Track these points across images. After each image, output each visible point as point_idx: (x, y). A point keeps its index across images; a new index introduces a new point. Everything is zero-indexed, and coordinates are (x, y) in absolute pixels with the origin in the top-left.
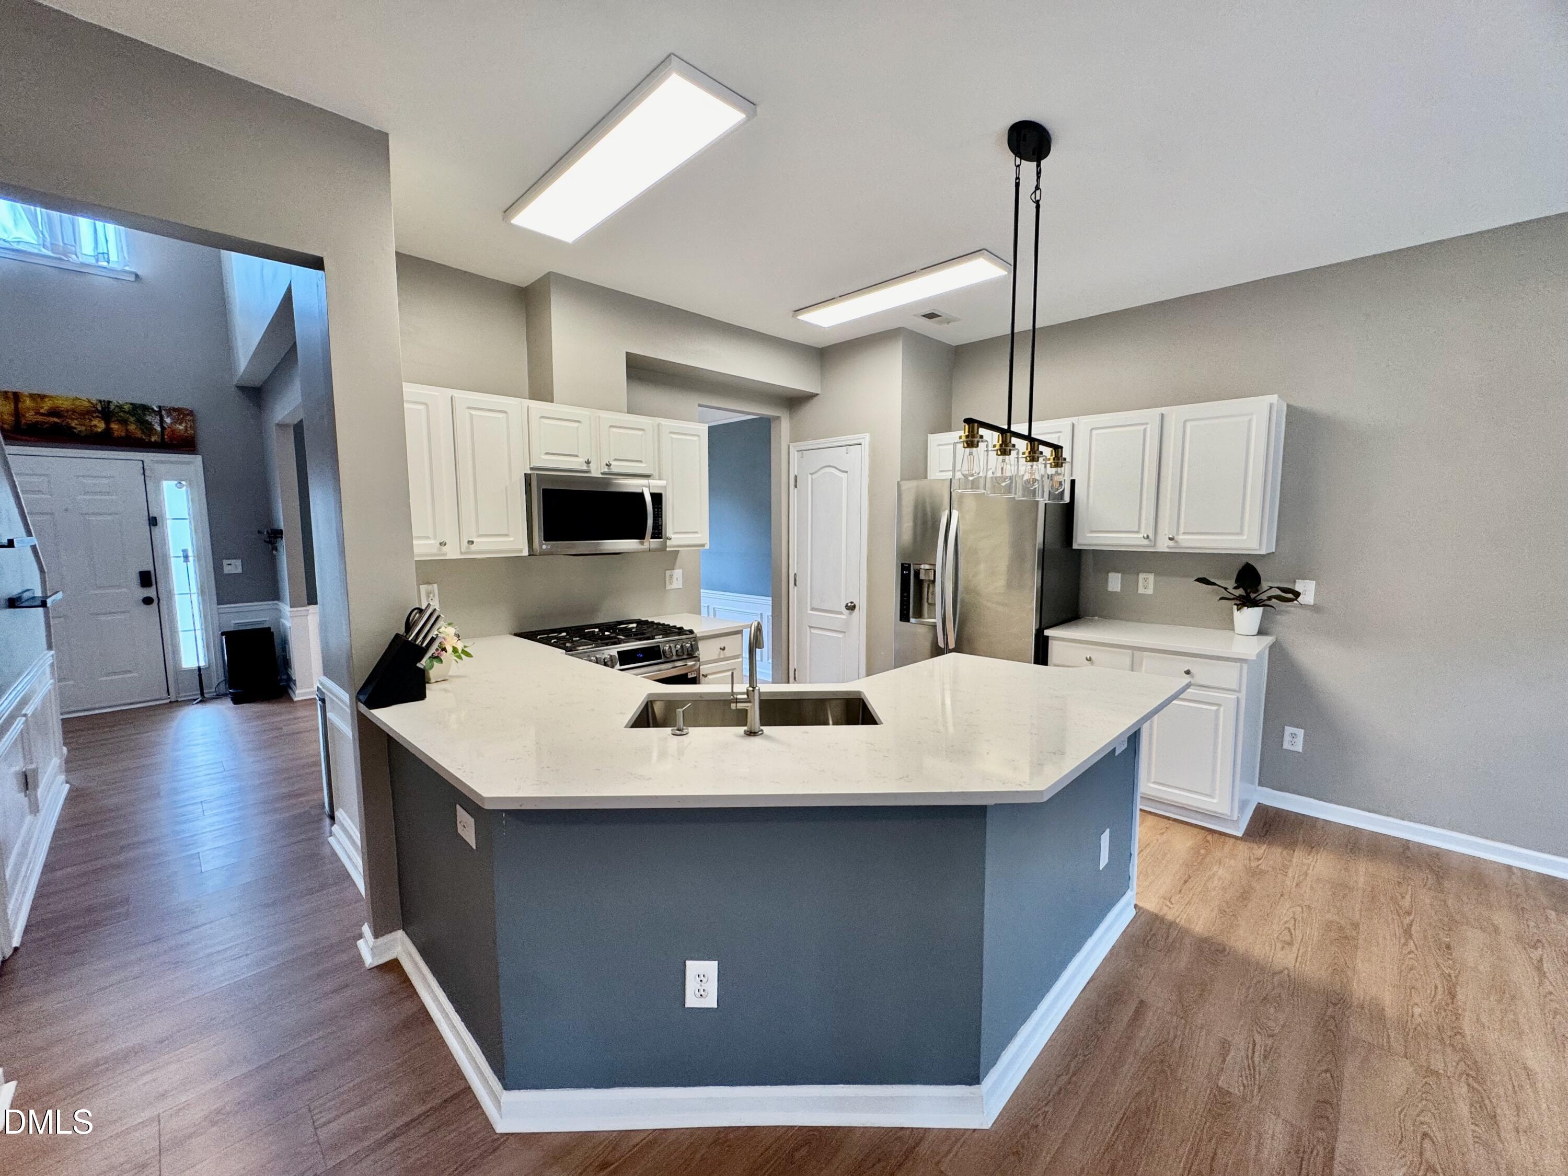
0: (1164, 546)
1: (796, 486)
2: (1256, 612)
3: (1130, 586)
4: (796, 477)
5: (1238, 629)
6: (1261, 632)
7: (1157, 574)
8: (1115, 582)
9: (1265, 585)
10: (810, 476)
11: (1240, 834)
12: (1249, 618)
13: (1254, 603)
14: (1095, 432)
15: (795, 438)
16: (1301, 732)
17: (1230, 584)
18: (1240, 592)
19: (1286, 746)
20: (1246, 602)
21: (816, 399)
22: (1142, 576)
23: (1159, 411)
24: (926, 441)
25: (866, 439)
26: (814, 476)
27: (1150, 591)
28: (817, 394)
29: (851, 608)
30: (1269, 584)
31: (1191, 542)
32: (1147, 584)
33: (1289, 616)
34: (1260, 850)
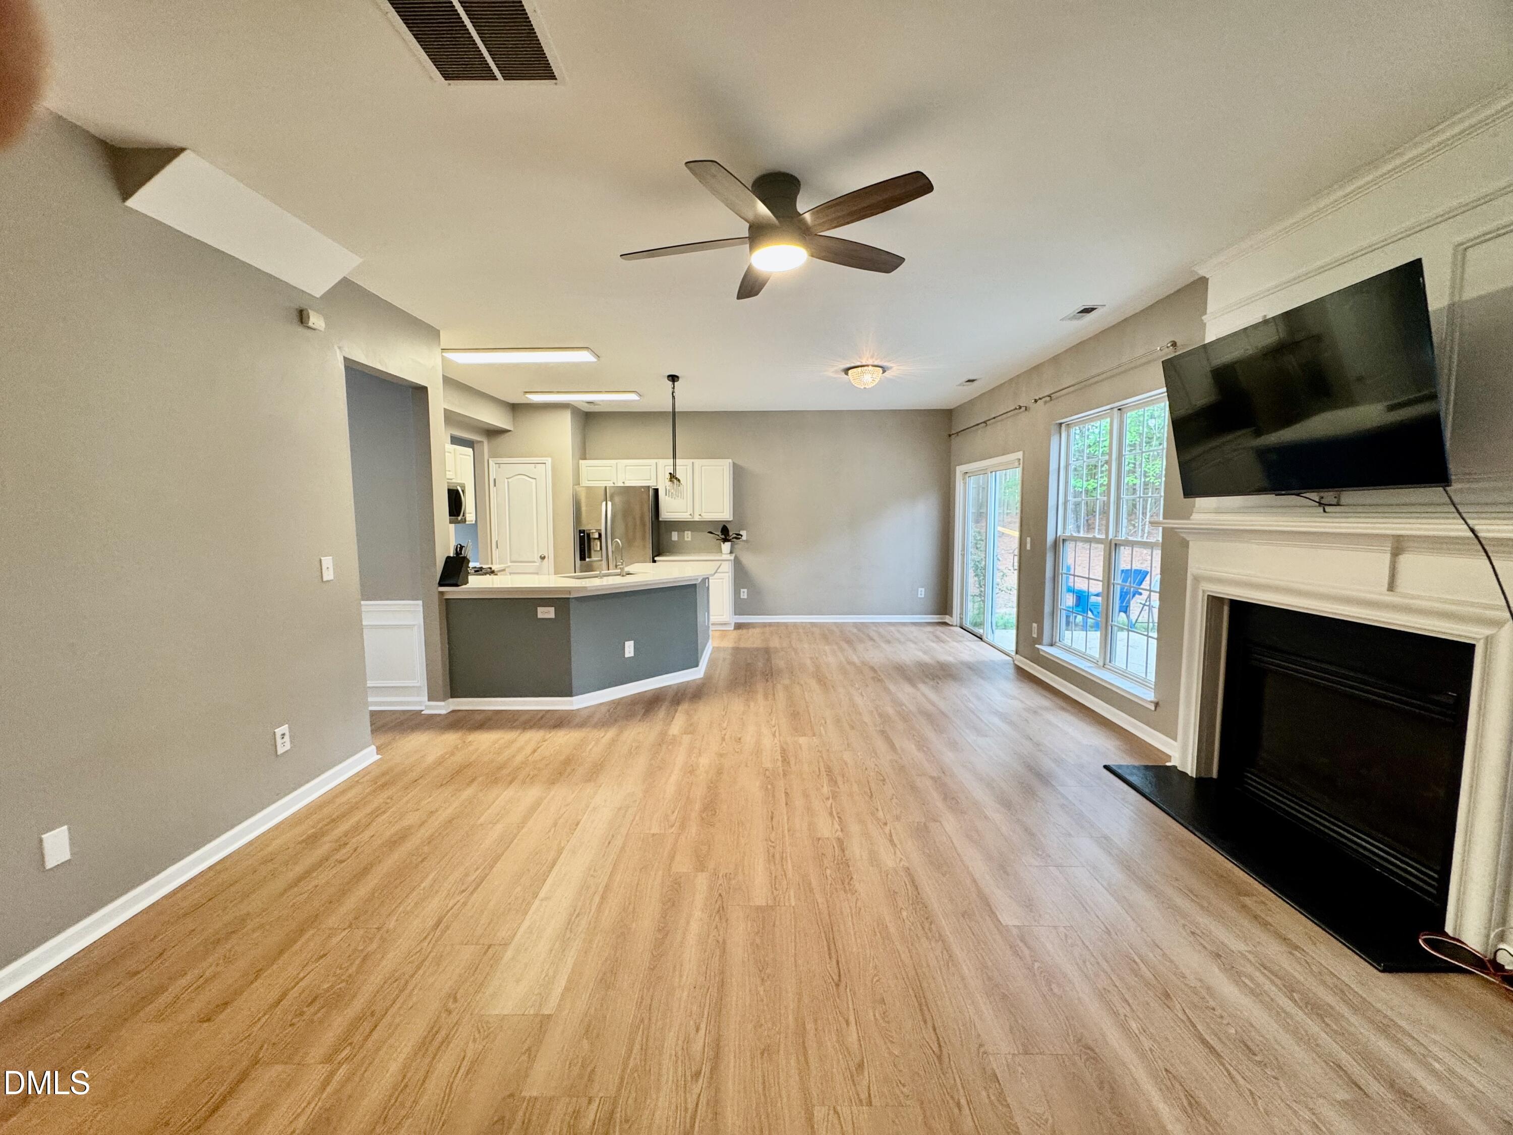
0: (697, 518)
1: (495, 486)
2: (728, 544)
3: (681, 537)
4: (495, 480)
5: (723, 552)
6: (731, 552)
7: (692, 531)
8: (675, 536)
9: (731, 533)
10: (506, 480)
11: (732, 628)
12: (726, 547)
13: (729, 541)
14: (667, 467)
15: (494, 455)
16: (746, 590)
17: (719, 533)
18: (723, 537)
19: (742, 597)
20: (725, 540)
21: (510, 433)
22: (686, 532)
23: (692, 460)
24: (579, 463)
25: (549, 461)
26: (510, 480)
27: (690, 539)
28: (510, 431)
29: (543, 558)
30: (732, 533)
31: (708, 517)
32: (688, 536)
33: (739, 544)
34: (738, 631)
